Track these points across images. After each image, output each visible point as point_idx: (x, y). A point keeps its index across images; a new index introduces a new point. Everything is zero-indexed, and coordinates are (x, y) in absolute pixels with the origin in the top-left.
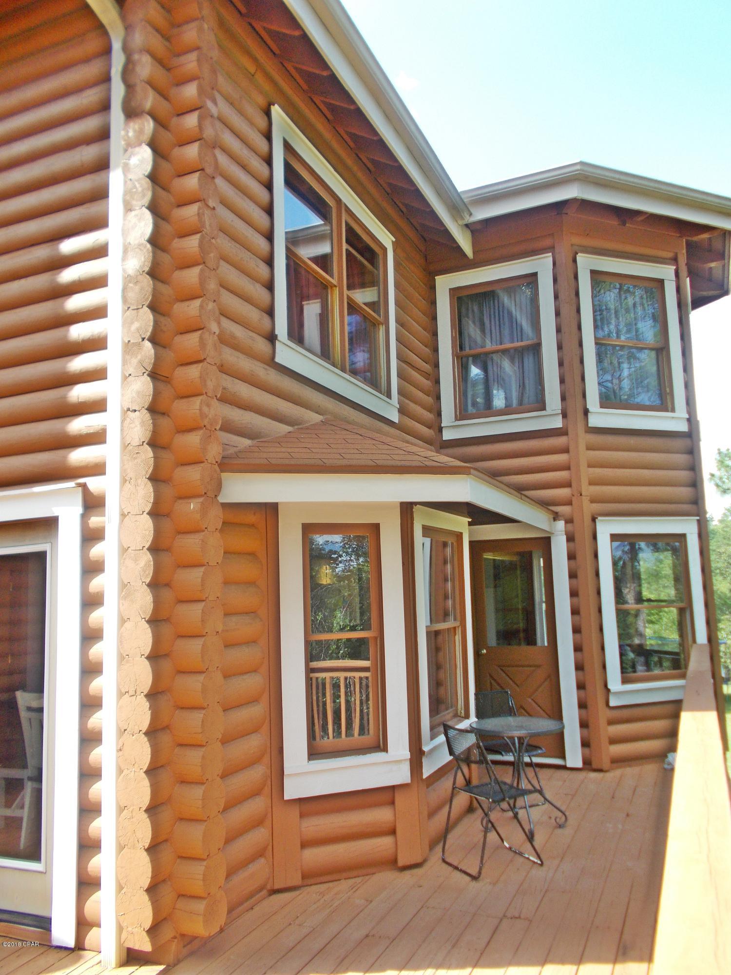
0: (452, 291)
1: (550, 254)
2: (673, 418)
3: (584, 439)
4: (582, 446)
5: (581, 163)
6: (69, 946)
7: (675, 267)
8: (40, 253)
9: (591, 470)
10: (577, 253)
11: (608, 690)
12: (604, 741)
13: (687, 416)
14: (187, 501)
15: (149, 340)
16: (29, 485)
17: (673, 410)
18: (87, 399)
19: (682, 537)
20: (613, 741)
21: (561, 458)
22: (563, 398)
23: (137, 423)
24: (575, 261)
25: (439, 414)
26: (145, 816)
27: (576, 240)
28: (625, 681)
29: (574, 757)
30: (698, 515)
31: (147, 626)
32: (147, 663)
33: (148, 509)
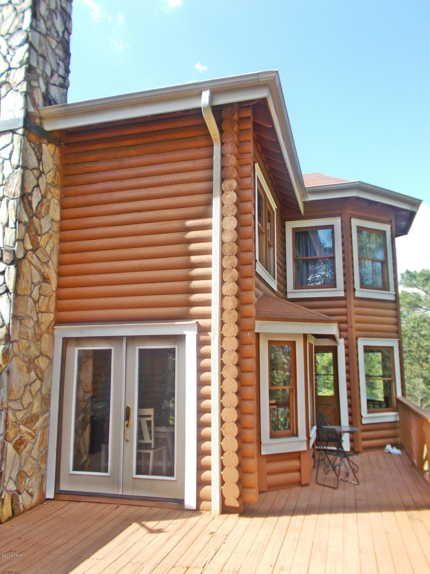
0: (294, 229)
1: (340, 218)
2: (389, 294)
3: (354, 302)
4: (353, 305)
5: (359, 182)
6: (193, 509)
7: (390, 226)
8: (175, 224)
9: (356, 316)
10: (351, 218)
11: (362, 417)
12: (360, 439)
13: (394, 293)
14: (247, 332)
15: (235, 268)
16: (174, 321)
17: (389, 290)
18: (199, 288)
19: (392, 348)
20: (364, 439)
21: (343, 310)
22: (345, 283)
23: (230, 301)
24: (350, 221)
25: (286, 286)
26: (235, 454)
27: (351, 212)
28: (369, 412)
29: (346, 446)
30: (398, 338)
31: (235, 381)
32: (235, 395)
33: (235, 335)
